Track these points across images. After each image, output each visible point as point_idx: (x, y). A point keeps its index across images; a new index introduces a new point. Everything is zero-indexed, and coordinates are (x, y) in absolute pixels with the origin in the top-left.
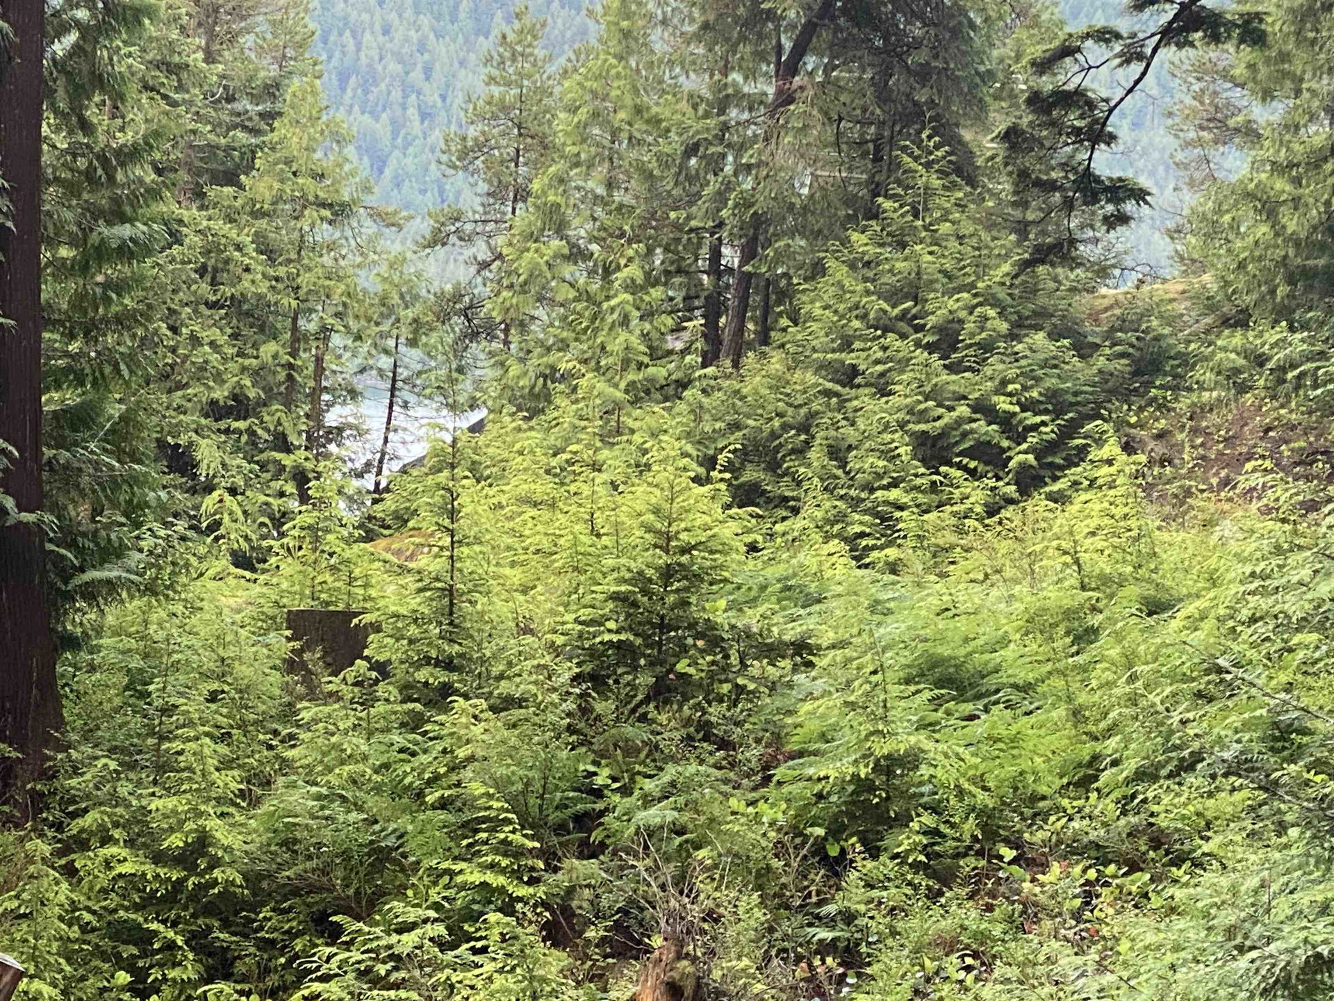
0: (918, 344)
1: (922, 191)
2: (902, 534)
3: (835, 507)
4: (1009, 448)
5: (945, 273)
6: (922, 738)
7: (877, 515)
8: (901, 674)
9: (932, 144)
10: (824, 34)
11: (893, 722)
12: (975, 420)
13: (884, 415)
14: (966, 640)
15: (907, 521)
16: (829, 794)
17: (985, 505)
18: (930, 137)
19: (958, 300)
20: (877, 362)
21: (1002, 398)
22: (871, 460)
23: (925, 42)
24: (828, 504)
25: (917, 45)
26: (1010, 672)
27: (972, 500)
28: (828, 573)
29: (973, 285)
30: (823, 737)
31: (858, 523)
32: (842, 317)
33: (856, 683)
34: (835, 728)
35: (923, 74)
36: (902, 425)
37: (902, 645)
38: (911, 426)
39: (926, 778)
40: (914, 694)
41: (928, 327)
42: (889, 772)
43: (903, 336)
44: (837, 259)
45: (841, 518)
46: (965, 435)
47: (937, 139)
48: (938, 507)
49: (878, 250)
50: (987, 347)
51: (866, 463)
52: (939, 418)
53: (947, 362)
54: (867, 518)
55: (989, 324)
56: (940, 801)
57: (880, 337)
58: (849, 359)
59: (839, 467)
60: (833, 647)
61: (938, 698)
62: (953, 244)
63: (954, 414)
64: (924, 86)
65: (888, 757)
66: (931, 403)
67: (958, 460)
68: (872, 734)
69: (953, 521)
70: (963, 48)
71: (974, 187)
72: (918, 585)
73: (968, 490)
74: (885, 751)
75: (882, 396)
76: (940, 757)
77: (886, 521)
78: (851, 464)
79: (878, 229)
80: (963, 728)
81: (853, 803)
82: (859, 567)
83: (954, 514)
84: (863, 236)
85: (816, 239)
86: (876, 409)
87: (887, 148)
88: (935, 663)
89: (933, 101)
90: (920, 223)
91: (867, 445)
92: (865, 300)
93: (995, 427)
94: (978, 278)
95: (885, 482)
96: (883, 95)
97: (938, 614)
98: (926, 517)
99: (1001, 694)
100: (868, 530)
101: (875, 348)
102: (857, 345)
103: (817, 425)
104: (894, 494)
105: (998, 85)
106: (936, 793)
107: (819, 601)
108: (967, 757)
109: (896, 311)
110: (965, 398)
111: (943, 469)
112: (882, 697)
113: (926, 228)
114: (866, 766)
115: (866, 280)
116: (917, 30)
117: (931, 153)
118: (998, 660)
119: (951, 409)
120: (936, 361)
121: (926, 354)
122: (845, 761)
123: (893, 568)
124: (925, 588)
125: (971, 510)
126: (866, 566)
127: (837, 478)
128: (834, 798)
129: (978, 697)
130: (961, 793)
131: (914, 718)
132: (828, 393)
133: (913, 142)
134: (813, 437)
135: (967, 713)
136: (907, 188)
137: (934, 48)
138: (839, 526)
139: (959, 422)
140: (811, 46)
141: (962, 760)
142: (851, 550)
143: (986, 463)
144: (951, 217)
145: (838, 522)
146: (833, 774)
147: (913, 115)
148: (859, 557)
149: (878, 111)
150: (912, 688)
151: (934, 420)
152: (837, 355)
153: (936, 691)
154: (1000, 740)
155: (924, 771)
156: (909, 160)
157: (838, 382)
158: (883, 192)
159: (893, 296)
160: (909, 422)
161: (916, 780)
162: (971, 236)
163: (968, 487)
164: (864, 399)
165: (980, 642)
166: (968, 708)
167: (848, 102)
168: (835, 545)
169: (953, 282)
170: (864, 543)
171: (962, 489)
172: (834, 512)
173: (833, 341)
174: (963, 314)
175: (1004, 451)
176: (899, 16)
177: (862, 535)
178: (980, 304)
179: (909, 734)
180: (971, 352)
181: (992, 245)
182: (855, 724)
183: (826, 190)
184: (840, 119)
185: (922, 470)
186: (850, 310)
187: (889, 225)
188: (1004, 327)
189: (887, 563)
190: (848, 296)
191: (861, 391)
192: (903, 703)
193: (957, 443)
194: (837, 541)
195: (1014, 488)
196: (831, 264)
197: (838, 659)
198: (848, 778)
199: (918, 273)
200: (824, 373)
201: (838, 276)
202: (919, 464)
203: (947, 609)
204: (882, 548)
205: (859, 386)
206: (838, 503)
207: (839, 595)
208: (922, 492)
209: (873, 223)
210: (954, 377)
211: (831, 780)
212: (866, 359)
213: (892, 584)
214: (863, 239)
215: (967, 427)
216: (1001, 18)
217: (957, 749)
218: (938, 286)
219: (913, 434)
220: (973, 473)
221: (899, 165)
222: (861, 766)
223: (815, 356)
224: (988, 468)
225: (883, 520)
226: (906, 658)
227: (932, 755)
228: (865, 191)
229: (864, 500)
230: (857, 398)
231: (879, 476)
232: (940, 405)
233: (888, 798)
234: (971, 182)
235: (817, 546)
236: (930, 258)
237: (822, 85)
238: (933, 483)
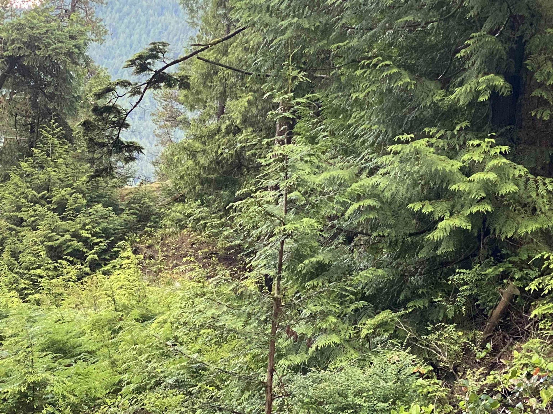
0: (49, 209)
1: (50, 145)
2: (42, 288)
3: (14, 277)
4: (87, 252)
5: (60, 179)
6: (48, 374)
7: (31, 280)
8: (40, 348)
9: (55, 126)
10: (10, 79)
11: (36, 368)
12: (73, 241)
13: (34, 238)
14: (67, 333)
15: (44, 282)
16: (8, 398)
17: (77, 276)
18: (54, 123)
19: (65, 191)
20: (32, 216)
21: (84, 231)
22: (29, 257)
23: (52, 84)
24: (10, 276)
25: (49, 84)
26: (85, 346)
27: (71, 274)
28: (10, 305)
29: (71, 185)
30: (7, 375)
31: (23, 283)
32: (17, 197)
33: (20, 352)
34: (11, 370)
35: (51, 97)
36: (42, 242)
37: (40, 335)
38: (45, 243)
39: (49, 391)
40: (45, 356)
41: (53, 202)
42: (34, 389)
43: (43, 206)
44: (15, 173)
45: (16, 281)
46: (68, 247)
47: (57, 124)
48: (57, 277)
49: (32, 170)
50: (78, 210)
51: (27, 258)
52: (58, 239)
53: (61, 216)
54: (27, 281)
55: (78, 201)
56: (55, 401)
57: (33, 206)
58: (20, 215)
59: (15, 260)
60: (11, 336)
61: (55, 357)
62: (64, 168)
63: (64, 238)
64: (52, 102)
65: (33, 383)
66: (55, 233)
67: (65, 257)
68: (27, 373)
69: (63, 282)
70: (68, 86)
71: (72, 144)
72: (48, 309)
73: (70, 270)
74: (32, 381)
75: (34, 230)
76: (55, 382)
77: (35, 282)
78: (20, 259)
79: (32, 161)
80: (65, 370)
81: (19, 402)
82: (23, 302)
83: (63, 279)
84: (26, 164)
85: (6, 164)
86: (31, 236)
87: (36, 128)
88: (54, 343)
89: (55, 108)
90: (50, 158)
91: (27, 251)
92: (26, 190)
93: (81, 243)
94: (74, 181)
95: (35, 266)
96: (34, 105)
97: (56, 322)
98: (52, 281)
99: (82, 355)
100: (27, 287)
101: (31, 211)
102: (23, 209)
103: (6, 243)
104: (38, 271)
105: (82, 102)
106: (54, 398)
107: (6, 317)
108: (66, 382)
109: (40, 195)
110: (69, 231)
111: (59, 261)
112: (31, 358)
113: (52, 161)
114: (24, 387)
115: (27, 182)
116: (49, 79)
117: (55, 130)
118: (81, 341)
119: (63, 236)
120: (56, 215)
121: (52, 213)
122: (15, 385)
123: (38, 303)
124: (51, 311)
125: (71, 278)
126: (26, 302)
127: (15, 265)
128: (10, 401)
129: (72, 357)
130: (64, 397)
131: (45, 366)
132: (11, 229)
133: (47, 125)
134: (4, 248)
135: (67, 363)
136: (44, 144)
137: (56, 86)
138: (15, 285)
139: (66, 241)
140: (4, 84)
141: (64, 383)
142: (20, 295)
143: (78, 258)
144: (63, 156)
145: (14, 283)
146: (10, 391)
147: (47, 114)
148: (24, 298)
149: (32, 112)
150: (44, 353)
151: (55, 240)
152: (15, 214)
153: (55, 355)
154: (80, 375)
155: (49, 388)
156: (45, 132)
157: (15, 224)
158: (34, 146)
159: (39, 189)
160: (45, 241)
161: (45, 392)
162: (71, 164)
163: (70, 268)
164: (26, 232)
165: (73, 334)
166: (68, 361)
167: (20, 108)
168: (13, 293)
169: (64, 183)
170: (26, 292)
171: (67, 269)
172: (13, 279)
173: (13, 207)
174: (67, 197)
175: (84, 253)
176: (41, 73)
177: (25, 289)
178: (75, 192)
179: (43, 373)
180: (71, 212)
181: (80, 168)
182: (20, 369)
183: (10, 144)
184: (16, 115)
185: (50, 261)
186: (20, 194)
187: (37, 159)
188: (85, 202)
189: (35, 300)
190: (19, 189)
191: (25, 228)
192: (40, 360)
193: (64, 250)
194: (14, 291)
195: (88, 268)
196: (12, 175)
197: (12, 342)
198: (16, 392)
199: (49, 179)
200: (9, 221)
201: (15, 180)
202: (49, 259)
203: (60, 320)
204: (33, 294)
205: (24, 226)
206: (14, 275)
207: (14, 314)
208: (51, 270)
209: (30, 158)
210: (64, 223)
211: (9, 393)
212: (27, 215)
213: (37, 309)
214: (26, 165)
215: (69, 243)
216: (84, 74)
217: (62, 379)
218: (57, 185)
219: (46, 246)
220: (72, 263)
221: (41, 135)
222: (22, 387)
223: (5, 214)
224: (78, 260)
225: (34, 282)
226: (43, 340)
227: (52, 381)
228: (27, 145)
229: (26, 274)
230: (23, 231)
231: (32, 264)
232: (58, 234)
233: (33, 400)
234: (71, 141)
235: (5, 294)
236: (54, 173)
237: (9, 100)
238: (55, 267)
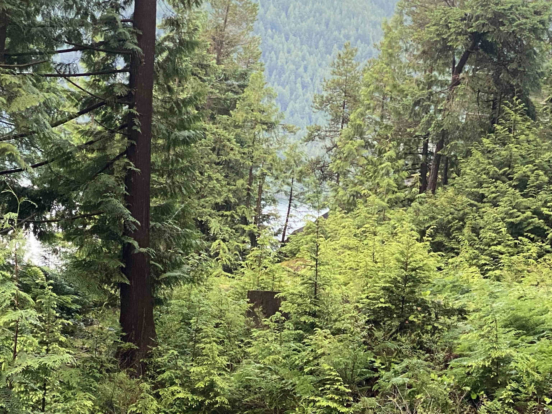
0: (510, 186)
1: (513, 122)
2: (502, 264)
3: (474, 253)
4: (548, 230)
5: (522, 156)
6: (511, 350)
7: (492, 256)
8: (503, 324)
9: (517, 102)
10: (473, 56)
11: (500, 344)
12: (534, 218)
13: (495, 215)
14: (530, 310)
15: (504, 259)
16: (472, 373)
17: (537, 253)
18: (517, 99)
19: (527, 168)
20: (493, 193)
21: (545, 209)
22: (489, 233)
23: (515, 60)
24: (471, 252)
25: (512, 61)
26: (549, 324)
27: (532, 251)
28: (471, 280)
29: (533, 161)
30: (470, 349)
31: (484, 259)
32: (479, 173)
33: (485, 327)
34: (475, 345)
35: (514, 73)
36: (503, 219)
37: (503, 311)
38: (506, 219)
39: (514, 367)
40: (508, 332)
41: (514, 178)
42: (498, 364)
43: (504, 182)
44: (477, 149)
45: (476, 257)
46: (529, 224)
47: (520, 100)
48: (517, 253)
49: (494, 146)
50: (540, 187)
51: (487, 234)
52: (519, 216)
53: (522, 193)
54: (487, 257)
55: (540, 178)
56: (519, 377)
57: (494, 182)
58: (481, 191)
59: (476, 236)
60: (474, 311)
61: (518, 334)
62: (526, 144)
63: (525, 215)
64: (515, 78)
65: (498, 358)
66: (515, 210)
67: (526, 234)
68: (491, 348)
69: (524, 259)
70: (531, 62)
71: (535, 121)
72: (509, 286)
73: (530, 247)
74: (497, 356)
75: (495, 207)
76: (520, 359)
77: (495, 258)
78: (481, 235)
79: (494, 137)
80: (529, 347)
81: (483, 377)
82: (484, 278)
83: (524, 257)
84: (488, 140)
85: (468, 141)
86: (492, 212)
87: (498, 104)
88: (517, 319)
89: (518, 84)
90: (512, 135)
91: (488, 227)
92: (488, 167)
93: (542, 221)
94: (536, 158)
95: (495, 243)
96: (497, 82)
97: (519, 299)
98: (512, 258)
99: (545, 333)
100: (488, 263)
101: (492, 187)
102: (485, 185)
103: (467, 218)
104: (499, 248)
105: (545, 78)
106: (518, 374)
107: (467, 292)
108: (531, 359)
109: (501, 172)
110: (529, 208)
111: (520, 238)
112: (495, 333)
113: (514, 137)
114: (488, 362)
115: (489, 158)
116: (512, 55)
117: (517, 106)
118: (543, 319)
119: (523, 213)
120: (517, 192)
121: (513, 190)
122: (479, 359)
123: (498, 279)
124: (512, 287)
125: (531, 255)
126: (487, 277)
127: (476, 240)
128: (474, 375)
129: (535, 334)
130: (528, 374)
131: (508, 342)
132: (471, 205)
133: (509, 101)
134: (465, 223)
135: (530, 341)
136: (506, 120)
137: (519, 62)
138: (475, 261)
139: (527, 218)
140: (467, 61)
141: (529, 360)
142: (481, 271)
143: (538, 236)
144: (525, 133)
145: (475, 259)
146: (474, 365)
147: (509, 90)
148: (484, 274)
149: (495, 88)
150: (507, 329)
151: (516, 217)
152: (476, 190)
153: (518, 331)
154: (544, 352)
155: (513, 364)
156: (508, 109)
157: (476, 200)
158: (496, 122)
159: (500, 165)
160: (505, 218)
161: (509, 368)
162: (533, 141)
163: (530, 245)
164: (487, 208)
165: (536, 311)
166: (531, 338)
167: (482, 84)
168: (474, 268)
169: (525, 160)
170: (486, 268)
171: (527, 246)
172: (474, 255)
173: (474, 183)
174: (529, 173)
175: (546, 230)
176: (504, 49)
177: (485, 264)
178: (537, 169)
179: (506, 349)
180: (532, 189)
181: (542, 145)
182: (484, 344)
183: (472, 121)
184: (479, 91)
185: (511, 238)
186: (482, 170)
187: (499, 136)
188: (546, 179)
189: (495, 276)
190: (481, 165)
191: (486, 204)
192: (503, 336)
193: (526, 227)
194: (475, 267)
195: (550, 246)
196: (474, 151)
197: (477, 317)
198: (481, 367)
199: (511, 156)
200: (470, 197)
201: (477, 157)
202: (510, 235)
203: (522, 297)
204: (494, 270)
205: (485, 202)
206: (475, 251)
207: (476, 290)
208: (511, 247)
209: (492, 135)
210: (525, 199)
211: (473, 367)
212: (488, 191)
213: (499, 285)
214: (488, 141)
215: (530, 220)
216: (547, 50)
217: (527, 356)
218: (518, 161)
219: (507, 223)
220: (532, 240)
221: (503, 111)
222: (486, 362)
223: (467, 189)
224: (539, 238)
226: (505, 316)
227: (516, 358)
228: (489, 121)
229: (486, 250)
230: (484, 207)
231: (493, 240)
232: (519, 211)
233: (497, 375)
234: (534, 118)
235: (466, 269)
236: (516, 150)
237: (472, 77)
238: (516, 243)
